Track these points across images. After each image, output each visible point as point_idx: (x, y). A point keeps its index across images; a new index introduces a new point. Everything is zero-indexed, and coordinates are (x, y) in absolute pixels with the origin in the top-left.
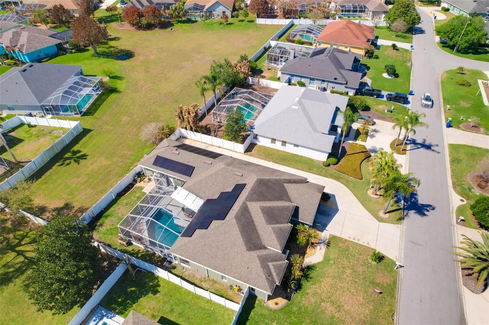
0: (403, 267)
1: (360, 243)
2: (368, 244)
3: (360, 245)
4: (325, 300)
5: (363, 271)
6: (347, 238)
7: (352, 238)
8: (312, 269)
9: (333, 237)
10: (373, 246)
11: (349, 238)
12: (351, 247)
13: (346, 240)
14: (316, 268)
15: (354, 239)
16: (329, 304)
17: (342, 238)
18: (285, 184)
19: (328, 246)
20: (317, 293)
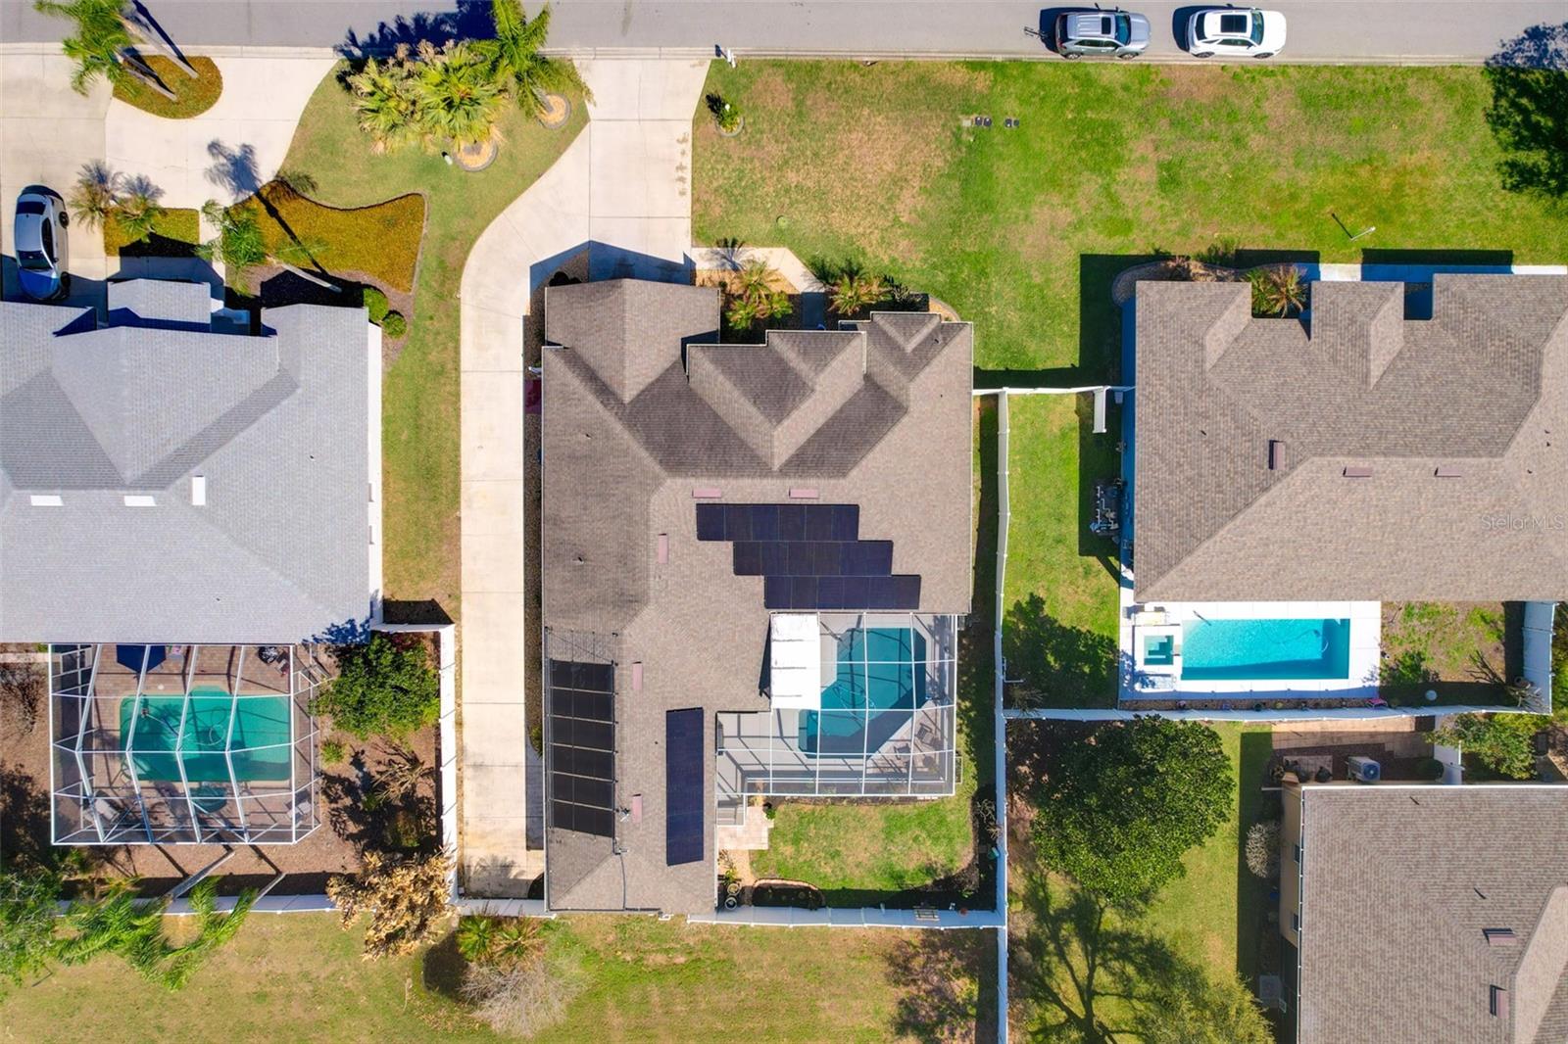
0: (717, 47)
1: (688, 161)
2: (684, 140)
3: (694, 162)
4: (891, 216)
5: (777, 141)
6: (688, 199)
7: (679, 186)
8: (823, 266)
9: (699, 235)
10: (688, 128)
12: (715, 184)
13: (695, 201)
14: (814, 257)
15: (682, 179)
16: (899, 206)
17: (693, 213)
18: (627, 399)
19: (734, 243)
20: (883, 238)
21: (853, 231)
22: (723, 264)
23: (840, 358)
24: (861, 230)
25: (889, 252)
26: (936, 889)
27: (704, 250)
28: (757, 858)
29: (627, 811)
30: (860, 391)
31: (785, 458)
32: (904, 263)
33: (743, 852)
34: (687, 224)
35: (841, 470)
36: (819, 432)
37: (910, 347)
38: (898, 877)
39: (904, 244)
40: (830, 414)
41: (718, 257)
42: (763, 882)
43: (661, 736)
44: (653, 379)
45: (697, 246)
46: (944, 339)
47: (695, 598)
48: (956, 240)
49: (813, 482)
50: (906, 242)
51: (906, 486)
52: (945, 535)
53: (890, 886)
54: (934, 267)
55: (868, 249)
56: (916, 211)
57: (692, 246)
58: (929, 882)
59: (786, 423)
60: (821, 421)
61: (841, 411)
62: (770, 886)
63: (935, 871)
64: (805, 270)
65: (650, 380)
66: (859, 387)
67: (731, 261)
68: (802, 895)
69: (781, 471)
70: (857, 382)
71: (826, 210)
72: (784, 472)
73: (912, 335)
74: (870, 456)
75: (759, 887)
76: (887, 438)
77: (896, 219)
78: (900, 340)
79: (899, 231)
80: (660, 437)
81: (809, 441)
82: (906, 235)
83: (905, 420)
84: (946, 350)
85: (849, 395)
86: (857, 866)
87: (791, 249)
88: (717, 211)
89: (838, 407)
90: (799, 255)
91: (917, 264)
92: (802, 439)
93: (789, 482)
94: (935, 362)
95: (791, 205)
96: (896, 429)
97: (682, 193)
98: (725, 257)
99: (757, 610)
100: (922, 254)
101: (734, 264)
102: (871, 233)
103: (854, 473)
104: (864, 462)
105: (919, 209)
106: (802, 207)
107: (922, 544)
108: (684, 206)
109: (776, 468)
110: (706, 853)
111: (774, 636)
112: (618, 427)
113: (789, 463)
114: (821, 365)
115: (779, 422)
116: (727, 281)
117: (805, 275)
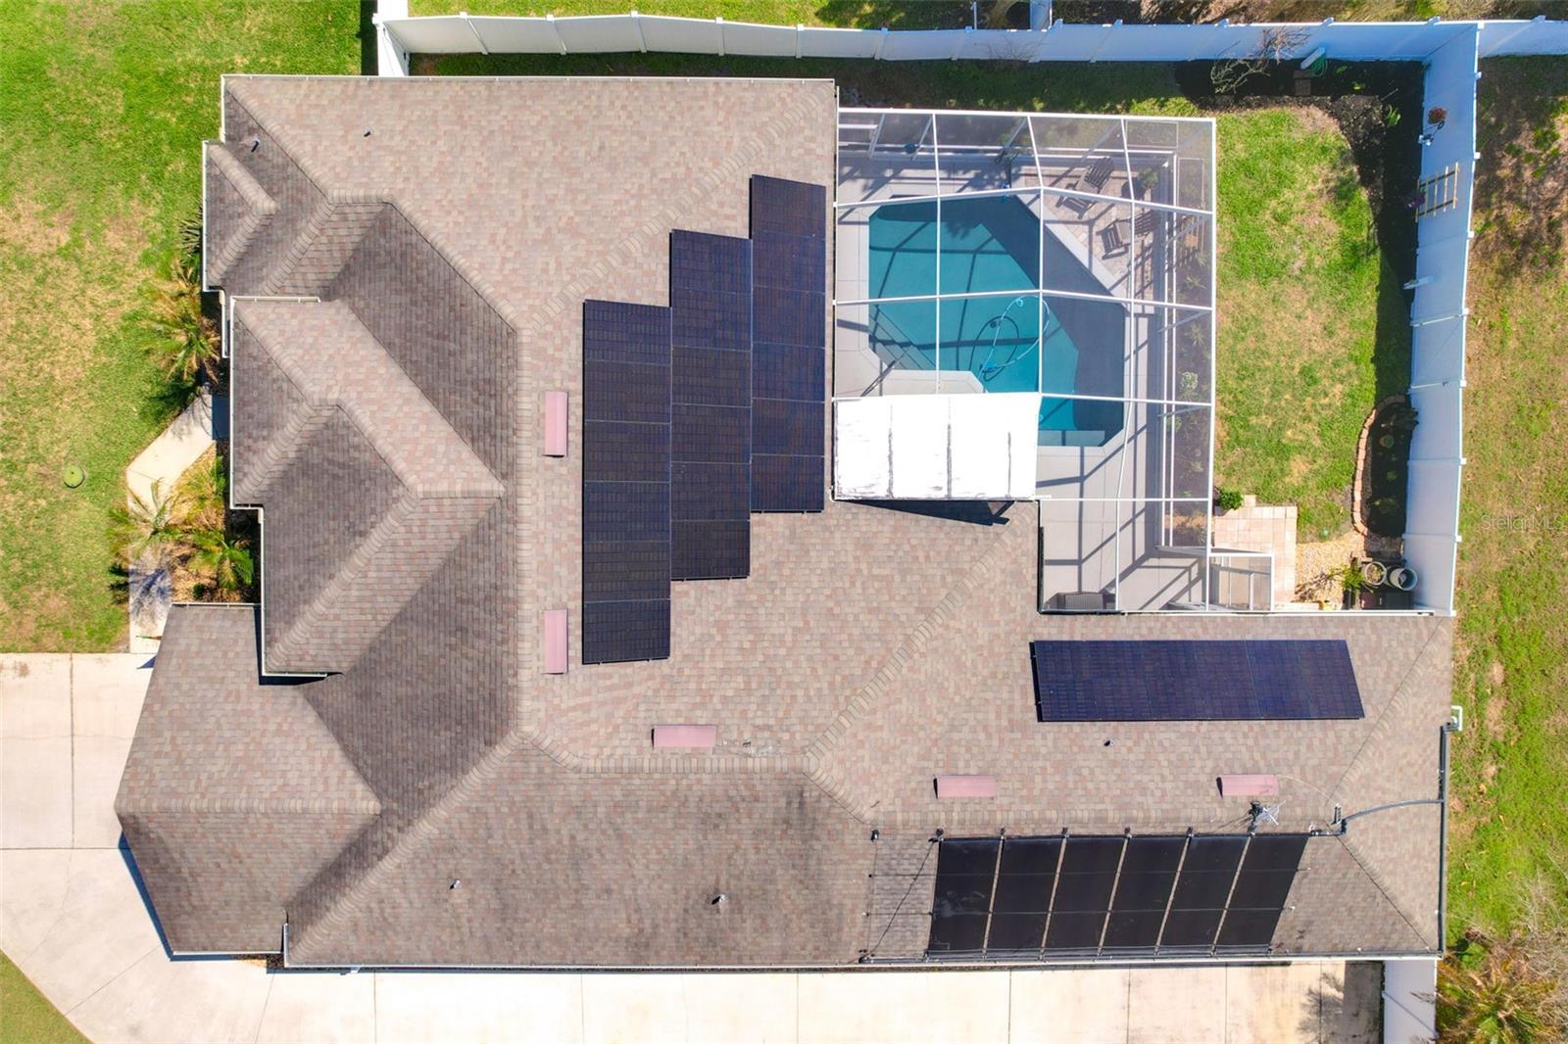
4: (58, 263)
6: (35, 660)
8: (162, 398)
9: (106, 638)
13: (37, 646)
14: (143, 414)
16: (37, 247)
17: (61, 650)
18: (370, 805)
19: (118, 571)
20: (103, 280)
21: (91, 339)
22: (162, 592)
23: (276, 350)
24: (87, 323)
25: (129, 268)
26: (1379, 182)
27: (134, 629)
28: (1312, 526)
29: (1255, 810)
30: (353, 309)
31: (477, 467)
32: (152, 239)
33: (1301, 555)
34: (85, 662)
35: (501, 338)
36: (429, 393)
37: (264, 203)
38: (1354, 256)
39: (114, 239)
40: (395, 370)
41: (146, 601)
42: (1357, 517)
43: (1094, 732)
44: (336, 747)
45: (127, 640)
46: (251, 131)
47: (796, 663)
48: (102, 134)
49: (526, 404)
50: (110, 235)
51: (551, 201)
52: (666, 127)
53: (1372, 269)
54: (157, 178)
55: (126, 309)
56: (45, 213)
57: (127, 651)
58: (1364, 195)
59: (400, 466)
60: (407, 388)
61: (388, 346)
62: (1367, 502)
63: (1344, 183)
64: (169, 433)
65: (338, 753)
66: (346, 310)
67: (155, 578)
68: (1386, 442)
69: (504, 476)
70: (336, 315)
71: (49, 393)
72: (506, 469)
73: (242, 200)
74: (475, 277)
75: (1368, 523)
76: (440, 242)
77: (64, 253)
78: (249, 224)
79: (88, 246)
80: (442, 741)
81: (447, 414)
82: (95, 234)
83: (406, 205)
84: (272, 126)
85: (360, 331)
86: (1331, 334)
87: (129, 461)
88: (57, 604)
89: (383, 352)
90: (140, 445)
91: (153, 212)
92: (442, 428)
93: (528, 457)
94: (292, 148)
95: (39, 459)
96: (423, 223)
97: (24, 671)
98: (147, 589)
99: (826, 528)
100: (134, 203)
101: (160, 572)
102: (92, 303)
103: (508, 310)
104: (488, 290)
105: (40, 208)
106: (43, 438)
107: (682, 169)
108: (49, 667)
109: (498, 487)
110: (1329, 634)
111: (881, 493)
112: (424, 830)
113: (489, 458)
114: (287, 389)
115: (398, 480)
116: (192, 584)
117: (179, 435)
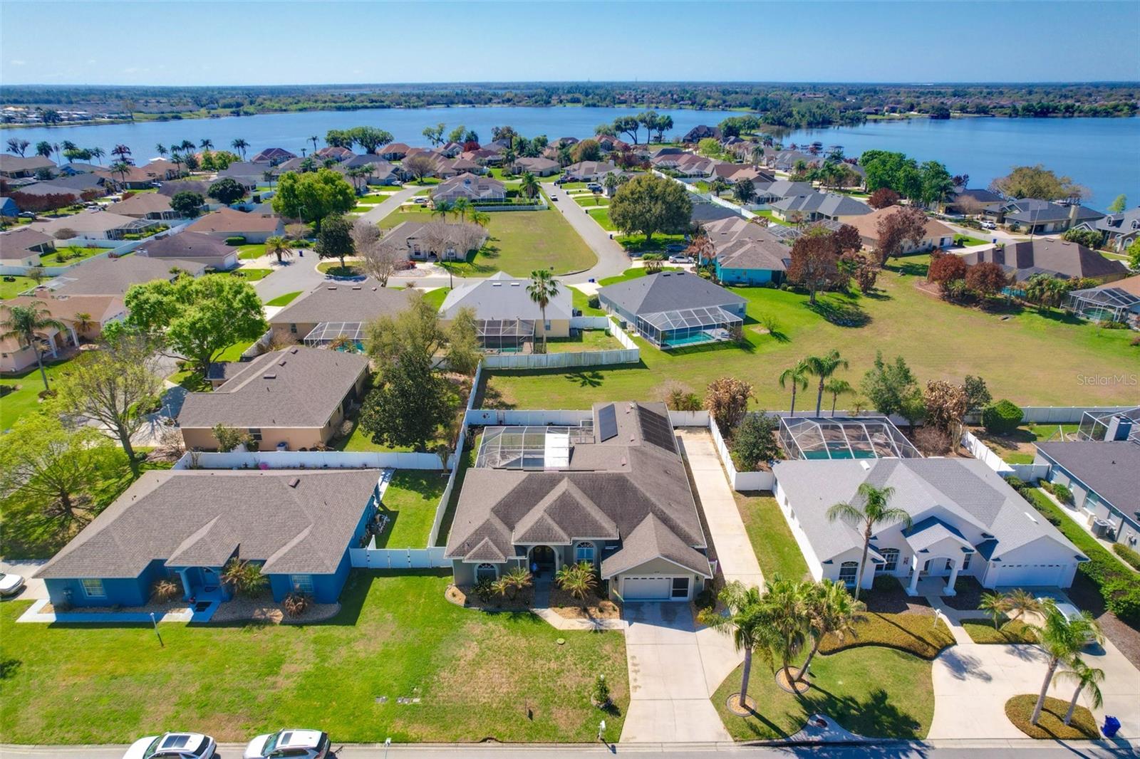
0: (615, 753)
1: (631, 676)
2: (635, 687)
3: (627, 674)
4: (483, 645)
5: (565, 686)
6: (629, 654)
7: (636, 661)
8: (533, 620)
9: (619, 636)
10: (633, 695)
11: (633, 657)
12: (610, 662)
13: (624, 653)
14: (539, 624)
15: (634, 665)
16: (477, 650)
17: (625, 647)
18: (651, 514)
19: (595, 632)
20: (491, 634)
22: (602, 621)
24: (506, 637)
34: (629, 641)
41: (605, 625)
44: (637, 529)
45: (620, 630)
46: (463, 547)
50: (475, 632)
55: (502, 628)
56: (466, 648)
57: (624, 630)
59: (560, 493)
61: (529, 510)
66: (518, 523)
67: (597, 624)
69: (563, 477)
71: (530, 648)
76: (505, 494)
77: (480, 643)
78: (491, 543)
79: (479, 638)
80: (630, 494)
82: (475, 636)
83: (494, 504)
87: (556, 630)
88: (607, 647)
90: (550, 627)
91: (469, 622)
95: (554, 650)
98: (601, 626)
100: (465, 626)
102: (499, 637)
105: (463, 649)
106: (547, 649)
108: (631, 651)
109: (566, 479)
110: (597, 413)
111: (568, 459)
112: (653, 499)
113: (559, 481)
114: (542, 519)
115: (564, 493)
116: (599, 613)
117: (546, 617)
